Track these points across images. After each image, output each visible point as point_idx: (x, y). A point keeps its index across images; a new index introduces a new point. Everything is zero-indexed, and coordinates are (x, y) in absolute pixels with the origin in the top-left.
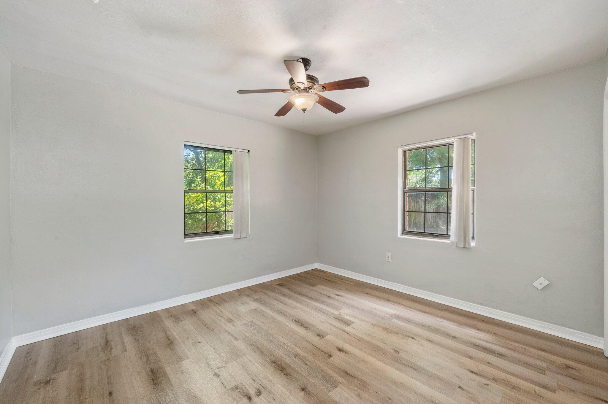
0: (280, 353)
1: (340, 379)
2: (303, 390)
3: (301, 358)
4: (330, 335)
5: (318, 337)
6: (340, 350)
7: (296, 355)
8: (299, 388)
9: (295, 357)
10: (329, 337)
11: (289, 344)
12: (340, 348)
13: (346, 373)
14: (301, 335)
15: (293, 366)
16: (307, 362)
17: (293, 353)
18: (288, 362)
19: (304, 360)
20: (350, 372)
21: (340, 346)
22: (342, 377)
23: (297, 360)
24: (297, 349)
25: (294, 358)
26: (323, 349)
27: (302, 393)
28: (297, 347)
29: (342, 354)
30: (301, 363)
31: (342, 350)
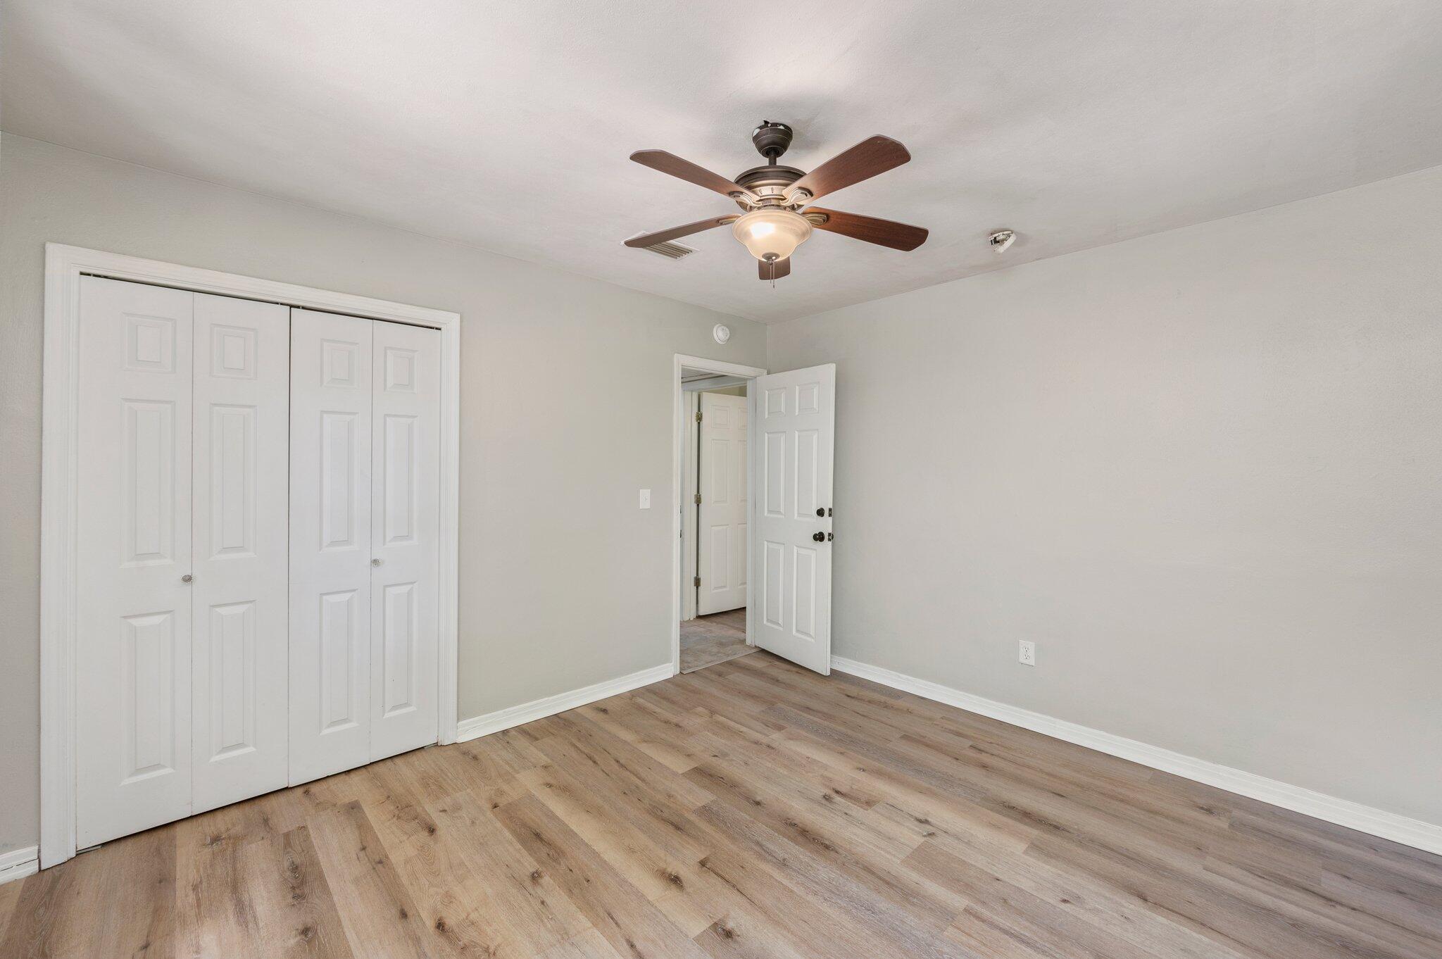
0: (825, 871)
1: (693, 818)
2: (758, 803)
3: (770, 858)
4: (693, 936)
5: (730, 925)
6: (675, 880)
7: (783, 864)
8: (765, 806)
9: (784, 860)
10: (698, 926)
11: (810, 898)
12: (673, 886)
13: (678, 828)
14: (785, 932)
15: (786, 840)
16: (757, 848)
17: (794, 870)
18: (797, 847)
19: (764, 853)
20: (671, 828)
21: (673, 892)
22: (689, 821)
23: (781, 854)
24: (786, 882)
25: (786, 856)
26: (718, 881)
27: (758, 798)
28: (785, 888)
29: (675, 867)
30: (769, 846)
31: (672, 880)
